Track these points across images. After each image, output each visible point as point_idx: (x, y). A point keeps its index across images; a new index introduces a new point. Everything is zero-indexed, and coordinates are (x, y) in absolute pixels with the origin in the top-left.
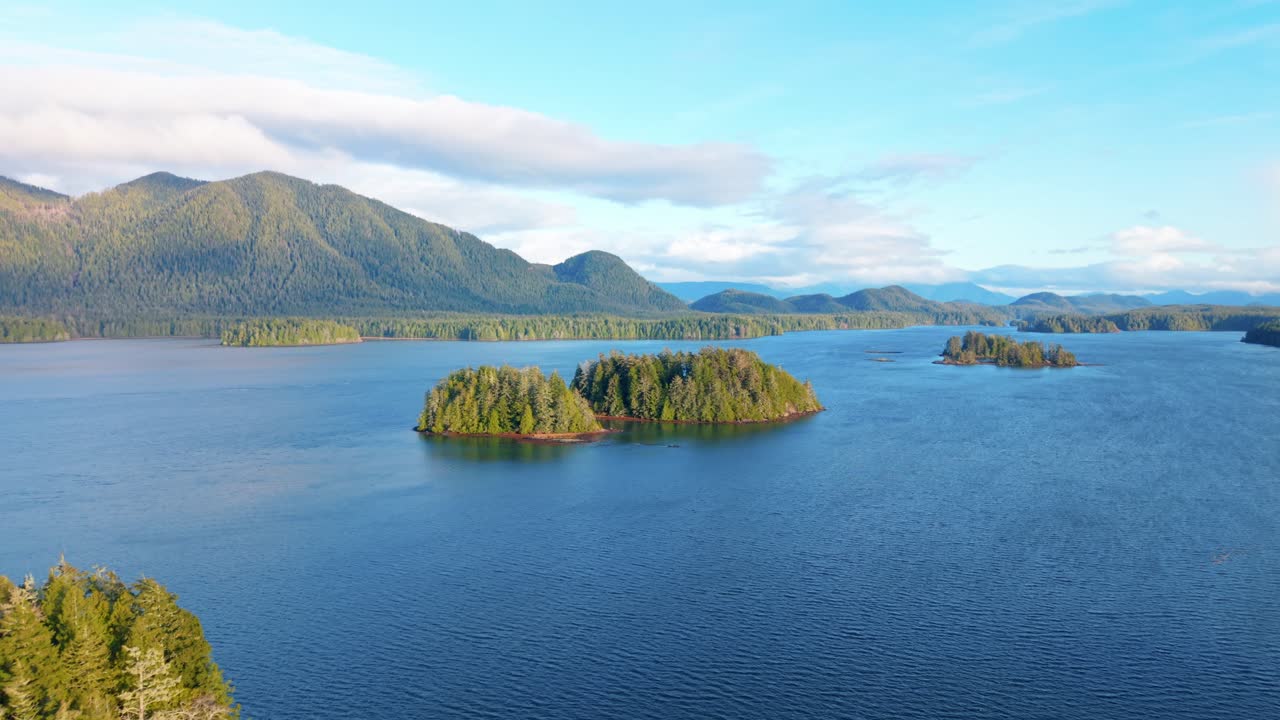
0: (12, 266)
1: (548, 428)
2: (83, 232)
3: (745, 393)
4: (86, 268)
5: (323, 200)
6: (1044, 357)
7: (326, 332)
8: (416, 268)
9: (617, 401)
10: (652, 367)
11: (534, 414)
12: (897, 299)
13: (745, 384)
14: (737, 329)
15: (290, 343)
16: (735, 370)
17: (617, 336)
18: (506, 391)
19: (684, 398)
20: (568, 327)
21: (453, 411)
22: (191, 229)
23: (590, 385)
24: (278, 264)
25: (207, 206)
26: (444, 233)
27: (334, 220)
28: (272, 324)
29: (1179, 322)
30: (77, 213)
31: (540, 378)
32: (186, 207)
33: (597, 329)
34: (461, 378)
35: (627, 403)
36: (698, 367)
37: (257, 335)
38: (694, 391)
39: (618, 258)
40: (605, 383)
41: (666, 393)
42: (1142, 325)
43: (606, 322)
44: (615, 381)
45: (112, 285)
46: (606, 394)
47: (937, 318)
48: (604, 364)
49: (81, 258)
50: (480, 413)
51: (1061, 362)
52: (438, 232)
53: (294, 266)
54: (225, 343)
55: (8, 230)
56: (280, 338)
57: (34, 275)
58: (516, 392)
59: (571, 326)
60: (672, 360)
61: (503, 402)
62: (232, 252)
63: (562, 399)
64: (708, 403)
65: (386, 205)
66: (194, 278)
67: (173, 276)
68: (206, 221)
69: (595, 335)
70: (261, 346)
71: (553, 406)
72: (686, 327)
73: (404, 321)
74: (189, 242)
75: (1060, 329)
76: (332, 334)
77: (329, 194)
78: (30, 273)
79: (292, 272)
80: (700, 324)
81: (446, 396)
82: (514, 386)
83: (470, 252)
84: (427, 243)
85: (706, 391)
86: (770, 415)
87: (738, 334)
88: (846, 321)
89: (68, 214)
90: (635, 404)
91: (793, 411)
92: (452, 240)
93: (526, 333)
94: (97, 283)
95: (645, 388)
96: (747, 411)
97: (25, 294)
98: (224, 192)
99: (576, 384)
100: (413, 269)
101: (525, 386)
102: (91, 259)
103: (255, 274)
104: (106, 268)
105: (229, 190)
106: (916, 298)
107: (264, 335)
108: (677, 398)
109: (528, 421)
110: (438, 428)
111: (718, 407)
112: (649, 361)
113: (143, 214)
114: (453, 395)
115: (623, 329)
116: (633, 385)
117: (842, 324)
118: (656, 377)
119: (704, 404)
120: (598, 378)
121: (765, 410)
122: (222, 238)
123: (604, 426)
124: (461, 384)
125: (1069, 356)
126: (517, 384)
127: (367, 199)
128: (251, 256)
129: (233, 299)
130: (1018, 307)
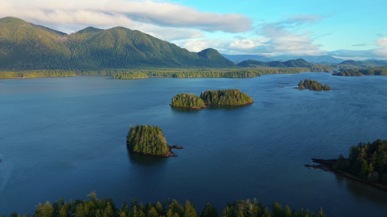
0: (55, 54)
1: (195, 106)
2: (72, 44)
3: (236, 99)
4: (73, 55)
5: (134, 35)
6: (322, 87)
7: (139, 75)
8: (159, 54)
9: (209, 100)
10: (217, 93)
11: (193, 103)
12: (301, 63)
13: (236, 97)
14: (248, 75)
15: (130, 78)
16: (234, 94)
17: (214, 76)
18: (187, 98)
19: (223, 100)
20: (201, 74)
21: (177, 102)
22: (99, 44)
23: (204, 97)
24: (123, 53)
25: (103, 37)
26: (167, 44)
27: (137, 40)
28: (126, 73)
29: (384, 72)
30: (69, 39)
31: (194, 96)
32: (98, 37)
33: (209, 74)
34: (179, 96)
35: (211, 101)
36: (226, 94)
37: (123, 76)
38: (225, 99)
39: (216, 50)
40: (207, 96)
41: (219, 99)
42: (372, 73)
43: (211, 72)
44: (209, 96)
45: (80, 60)
46: (207, 99)
47: (311, 69)
48: (207, 92)
49: (72, 51)
50: (182, 103)
51: (326, 89)
52: (165, 44)
53: (127, 54)
54: (115, 78)
55: (53, 45)
56: (128, 77)
57: (61, 57)
58: (189, 99)
59: (202, 74)
60: (221, 91)
61: (187, 100)
62: (110, 50)
63: (198, 100)
64: (228, 101)
65: (151, 36)
66: (101, 57)
67: (96, 57)
68: (103, 41)
69: (208, 76)
70: (124, 79)
71: (196, 102)
72: (233, 74)
73: (158, 71)
74: (99, 47)
75: (344, 75)
76: (141, 76)
77: (135, 33)
78: (60, 56)
79: (126, 56)
80: (237, 73)
81: (176, 99)
82: (189, 98)
83: (174, 50)
84: (162, 47)
85: (228, 99)
86: (241, 104)
87: (248, 76)
88: (282, 71)
89: (67, 39)
90: (213, 101)
91: (247, 102)
92: (169, 46)
93: (190, 75)
94: (77, 59)
95: (215, 98)
96: (236, 103)
97: (59, 62)
98: (108, 33)
99: (201, 97)
100: (159, 55)
101: (191, 97)
102: (74, 52)
103: (117, 56)
104: (79, 54)
105: (109, 32)
106: (307, 62)
107: (124, 76)
108: (221, 100)
109: (191, 104)
110: (174, 105)
111: (230, 102)
112: (216, 92)
113: (86, 39)
114: (177, 99)
115: (216, 74)
116: (213, 97)
117: (281, 72)
118: (217, 95)
119: (227, 101)
120: (205, 95)
121: (240, 103)
122: (108, 46)
123: (206, 106)
124: (178, 97)
125: (328, 87)
126: (189, 97)
127: (146, 34)
128: (115, 51)
129: (112, 63)
130: (340, 65)
